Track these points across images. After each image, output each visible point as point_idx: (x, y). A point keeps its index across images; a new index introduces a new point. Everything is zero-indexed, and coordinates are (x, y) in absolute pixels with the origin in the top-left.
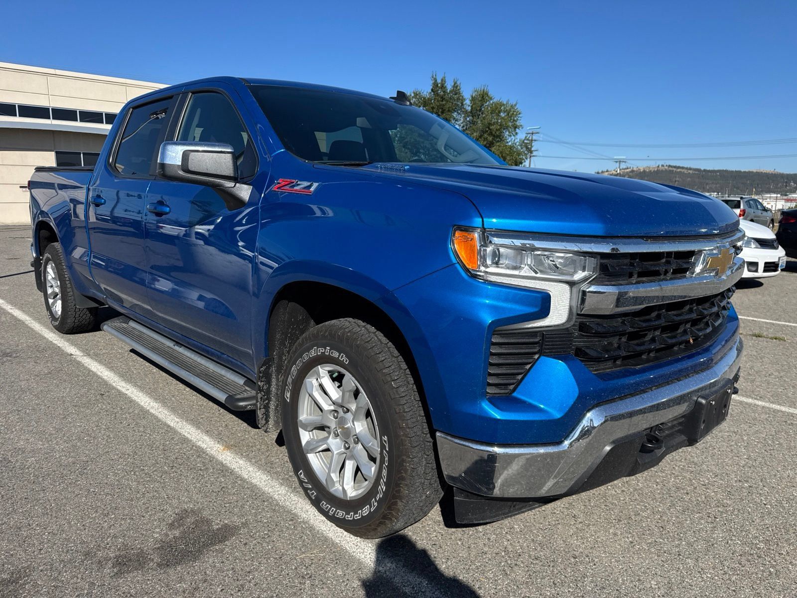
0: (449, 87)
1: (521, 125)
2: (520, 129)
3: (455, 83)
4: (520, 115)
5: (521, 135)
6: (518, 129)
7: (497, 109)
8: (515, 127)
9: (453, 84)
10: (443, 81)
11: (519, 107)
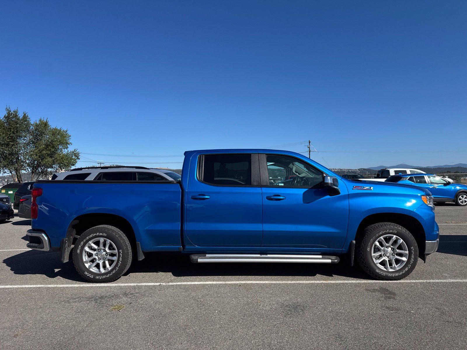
0: (21, 116)
1: (71, 143)
2: (70, 145)
3: (25, 115)
4: (70, 137)
5: (71, 149)
6: (69, 145)
7: (56, 132)
8: (67, 143)
9: (23, 115)
10: (16, 112)
11: (69, 133)
